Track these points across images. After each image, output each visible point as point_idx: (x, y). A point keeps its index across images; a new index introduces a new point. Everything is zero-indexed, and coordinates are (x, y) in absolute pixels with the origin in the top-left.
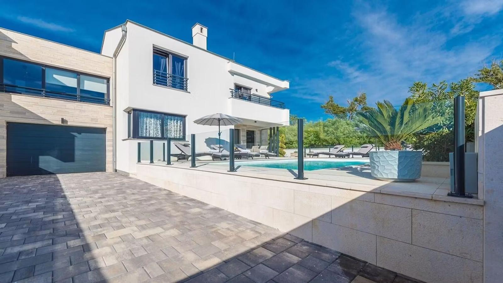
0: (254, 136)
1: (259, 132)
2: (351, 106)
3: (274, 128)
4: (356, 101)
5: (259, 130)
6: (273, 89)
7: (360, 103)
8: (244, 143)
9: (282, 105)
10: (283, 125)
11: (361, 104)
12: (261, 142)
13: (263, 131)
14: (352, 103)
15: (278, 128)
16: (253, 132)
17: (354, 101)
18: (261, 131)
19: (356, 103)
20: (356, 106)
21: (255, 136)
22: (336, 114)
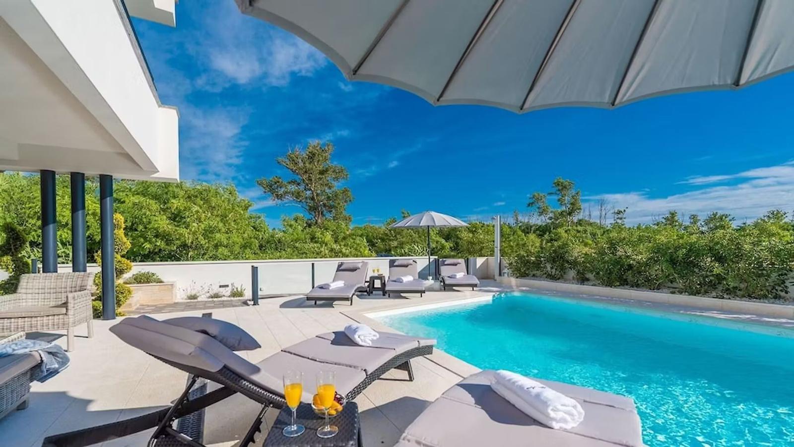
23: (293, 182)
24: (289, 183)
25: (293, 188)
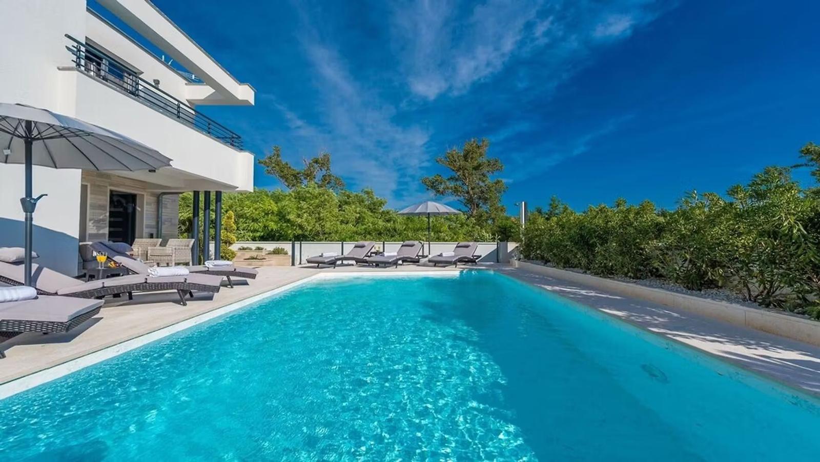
0: (134, 209)
1: (153, 199)
2: (309, 168)
3: (207, 194)
4: (316, 162)
5: (153, 194)
6: (211, 93)
7: (322, 166)
8: (98, 228)
9: (235, 140)
10: (238, 189)
11: (323, 169)
12: (158, 228)
13: (164, 196)
14: (311, 165)
15: (219, 194)
16: (132, 198)
17: (314, 162)
18: (158, 198)
19: (316, 165)
20: (316, 171)
21: (138, 209)
22: (284, 177)
23: (451, 179)
24: (449, 179)
25: (451, 184)
